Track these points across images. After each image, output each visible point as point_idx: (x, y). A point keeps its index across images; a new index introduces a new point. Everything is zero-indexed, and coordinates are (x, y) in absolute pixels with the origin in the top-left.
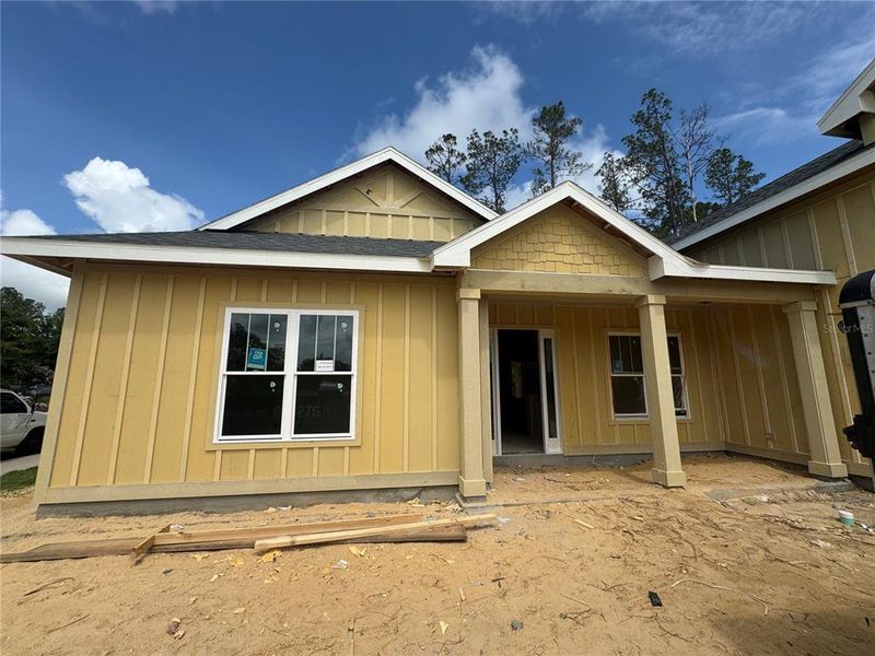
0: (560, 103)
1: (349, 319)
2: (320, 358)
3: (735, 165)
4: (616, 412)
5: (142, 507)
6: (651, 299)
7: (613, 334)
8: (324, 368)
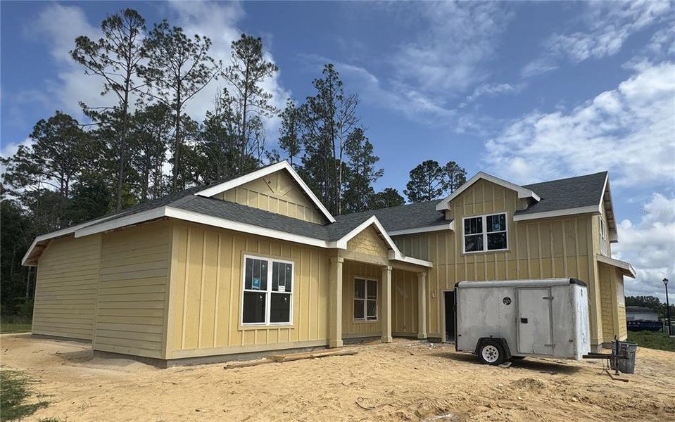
0: (259, 39)
1: (290, 266)
2: (280, 285)
3: (363, 144)
4: (355, 317)
5: (214, 359)
6: (389, 268)
7: (356, 278)
8: (282, 290)
